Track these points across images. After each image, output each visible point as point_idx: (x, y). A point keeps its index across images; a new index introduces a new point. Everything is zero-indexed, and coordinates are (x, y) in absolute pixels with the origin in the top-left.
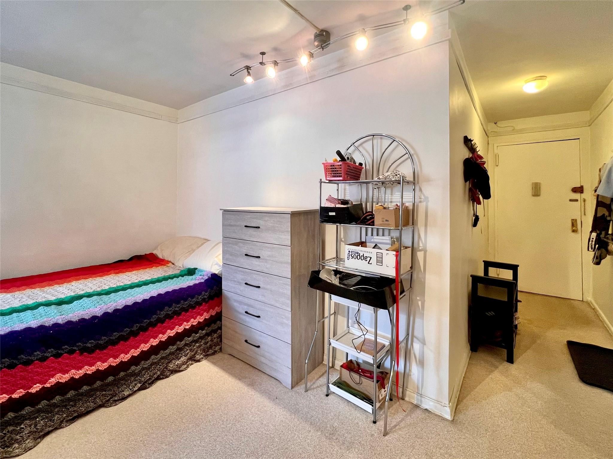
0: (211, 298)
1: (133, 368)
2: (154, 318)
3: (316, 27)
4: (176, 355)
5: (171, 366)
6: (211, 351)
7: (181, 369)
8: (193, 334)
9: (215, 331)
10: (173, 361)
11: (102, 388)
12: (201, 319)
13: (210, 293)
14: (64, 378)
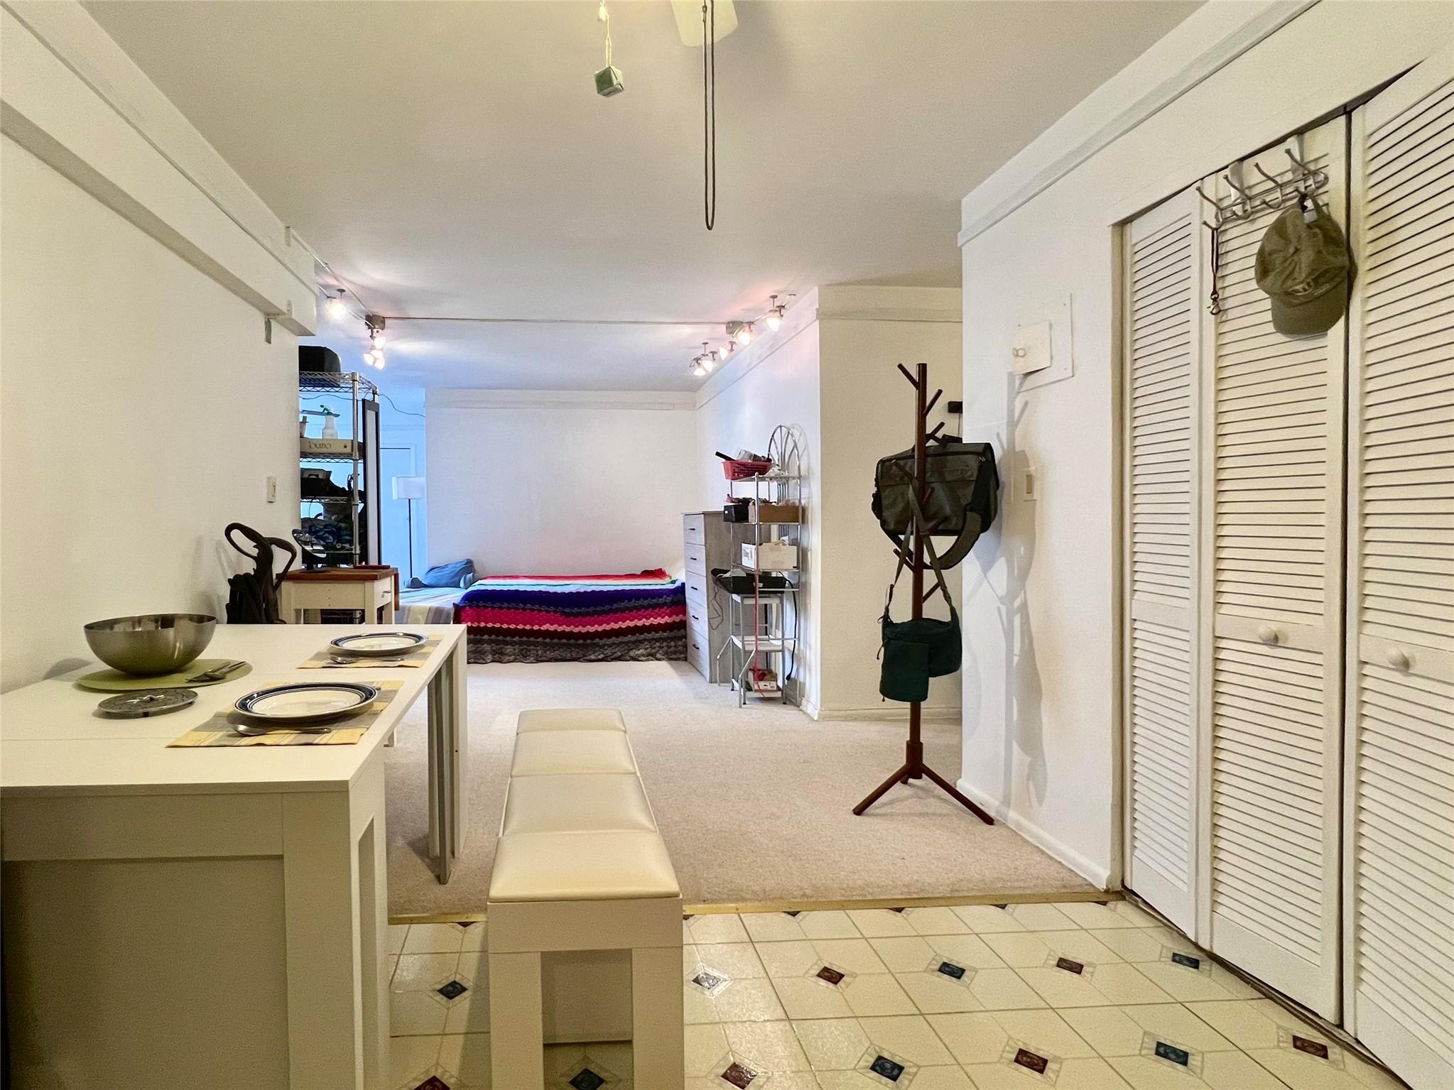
0: (673, 603)
1: (597, 640)
2: (615, 606)
3: (723, 323)
4: (637, 644)
5: (632, 653)
6: (674, 656)
7: (640, 659)
8: (653, 633)
9: (680, 638)
10: (634, 650)
11: (577, 646)
12: (662, 621)
13: (673, 598)
14: (552, 628)
